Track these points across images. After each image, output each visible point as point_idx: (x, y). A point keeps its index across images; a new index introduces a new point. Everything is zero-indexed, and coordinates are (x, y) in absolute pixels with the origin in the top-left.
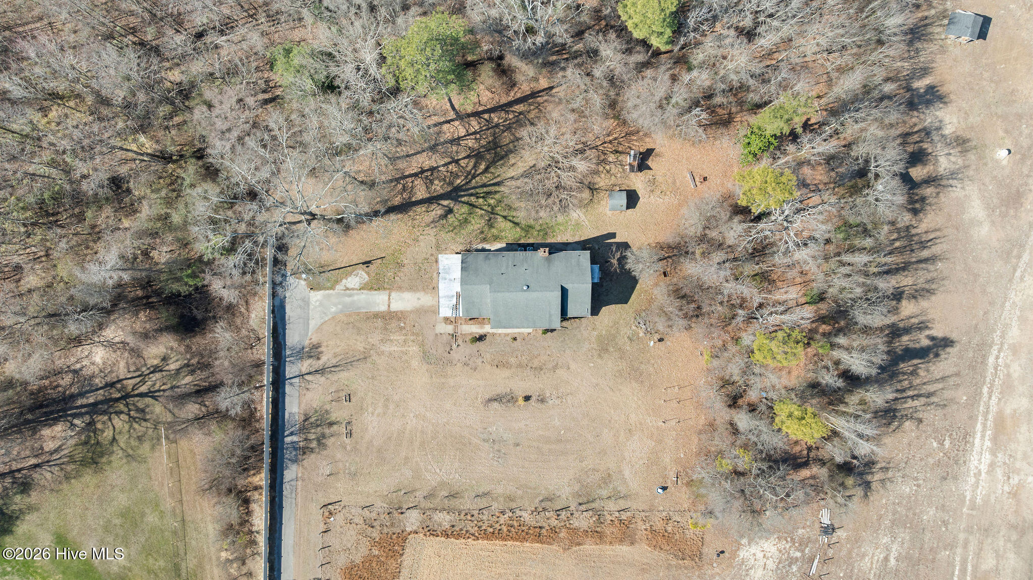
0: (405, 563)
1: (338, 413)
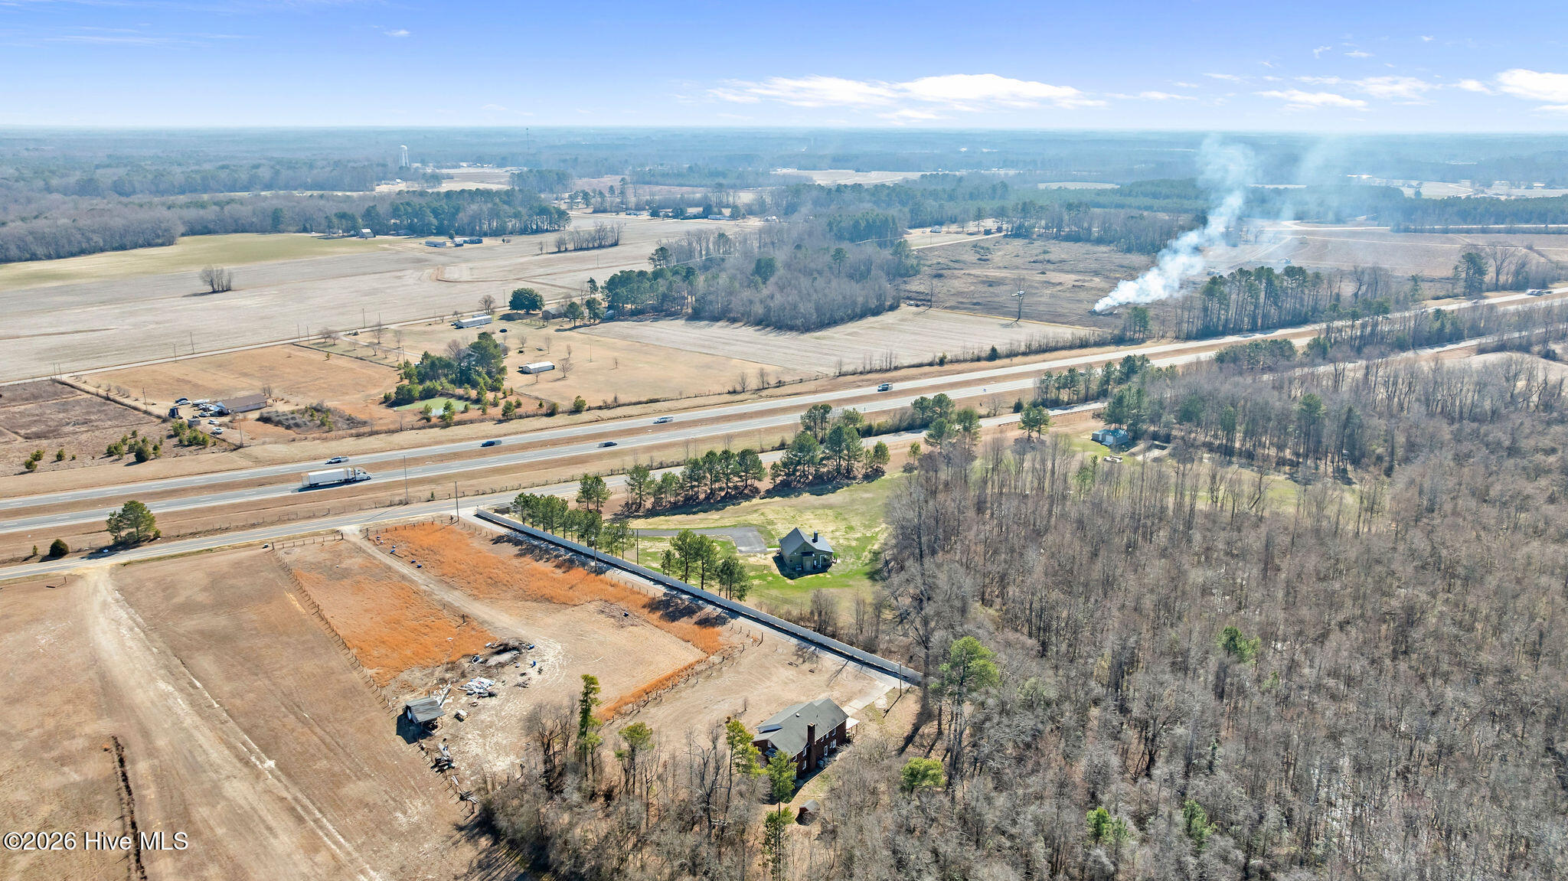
0: (696, 650)
1: (807, 666)
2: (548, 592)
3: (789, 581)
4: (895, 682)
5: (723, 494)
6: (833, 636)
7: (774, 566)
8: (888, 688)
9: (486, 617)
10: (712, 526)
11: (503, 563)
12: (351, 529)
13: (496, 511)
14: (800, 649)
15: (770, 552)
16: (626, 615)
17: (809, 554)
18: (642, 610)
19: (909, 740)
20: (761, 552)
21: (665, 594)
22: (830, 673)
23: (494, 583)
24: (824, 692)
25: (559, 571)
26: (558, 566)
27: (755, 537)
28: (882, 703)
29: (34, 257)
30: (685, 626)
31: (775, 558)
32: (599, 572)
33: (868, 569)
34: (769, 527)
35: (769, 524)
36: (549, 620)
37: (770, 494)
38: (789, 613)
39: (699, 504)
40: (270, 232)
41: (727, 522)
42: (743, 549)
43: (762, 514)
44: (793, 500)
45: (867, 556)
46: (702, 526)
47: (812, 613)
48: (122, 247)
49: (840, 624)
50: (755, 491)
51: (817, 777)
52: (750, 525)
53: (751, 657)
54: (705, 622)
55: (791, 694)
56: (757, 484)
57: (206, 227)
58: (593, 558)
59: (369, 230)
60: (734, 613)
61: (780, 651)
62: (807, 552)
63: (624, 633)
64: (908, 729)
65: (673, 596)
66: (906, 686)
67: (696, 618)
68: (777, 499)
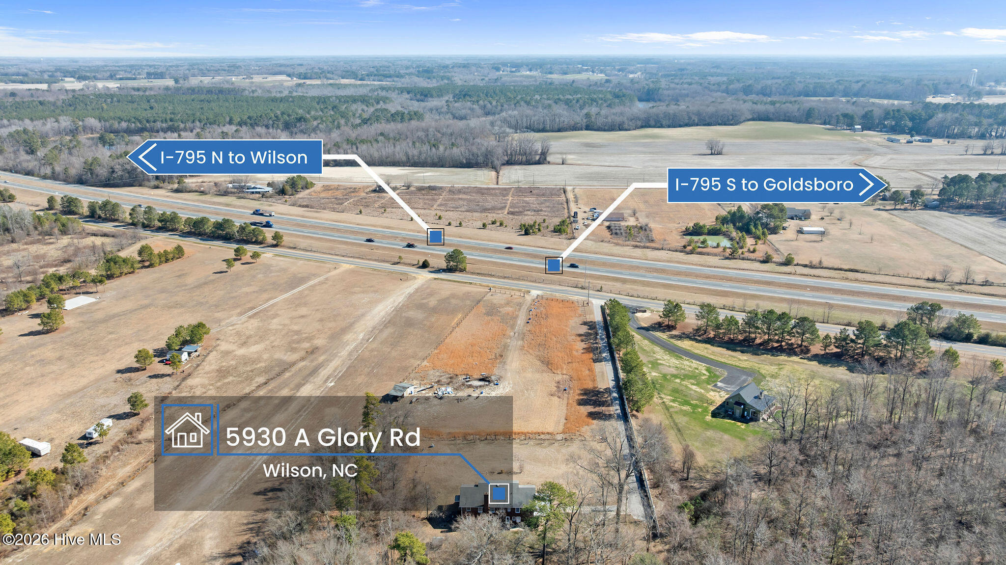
2: (555, 360)
9: (509, 360)
11: (565, 336)
16: (565, 390)
18: (577, 391)
25: (581, 351)
26: (585, 348)
27: (744, 380)
29: (661, 126)
30: (583, 410)
36: (530, 375)
40: (804, 123)
48: (709, 124)
54: (596, 414)
56: (811, 347)
57: (768, 117)
58: (611, 352)
59: (860, 127)
63: (547, 398)
65: (609, 391)
67: (596, 409)
68: (824, 365)
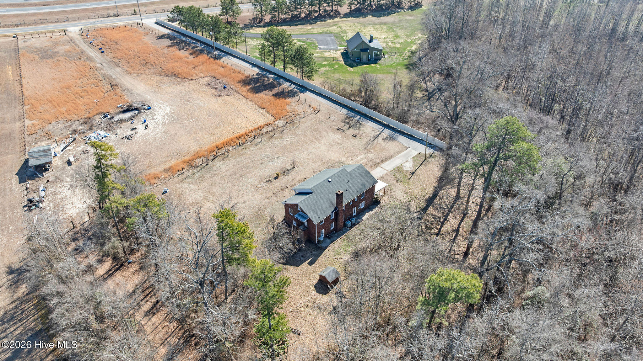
0: (268, 115)
1: (352, 131)
2: (177, 70)
3: (349, 69)
4: (422, 148)
5: (316, 15)
6: (375, 109)
7: (341, 58)
8: (414, 153)
9: (129, 86)
10: (305, 33)
11: (157, 51)
12: (74, 30)
13: (169, 21)
14: (348, 117)
15: (340, 50)
16: (225, 88)
17: (366, 50)
18: (237, 85)
19: (430, 201)
20: (333, 50)
21: (257, 74)
22: (369, 138)
23: (145, 63)
24: (362, 154)
25: (191, 57)
26: (191, 54)
27: (332, 40)
28: (409, 166)
30: (265, 97)
31: (343, 54)
32: (218, 58)
33: (406, 62)
34: (343, 35)
35: (343, 32)
36: (170, 90)
37: (347, 15)
38: (344, 90)
39: (301, 20)
41: (315, 31)
42: (322, 47)
43: (340, 27)
44: (361, 19)
45: (406, 54)
46: (298, 33)
47: (360, 91)
49: (381, 100)
50: (338, 14)
51: (343, 237)
52: (330, 33)
53: (309, 123)
54: (278, 95)
55: (334, 156)
56: (339, 9)
58: (217, 49)
60: (303, 89)
61: (332, 118)
62: (364, 48)
63: (219, 100)
64: (430, 191)
65: (263, 76)
66: (430, 151)
67: (274, 91)
68: (351, 18)
